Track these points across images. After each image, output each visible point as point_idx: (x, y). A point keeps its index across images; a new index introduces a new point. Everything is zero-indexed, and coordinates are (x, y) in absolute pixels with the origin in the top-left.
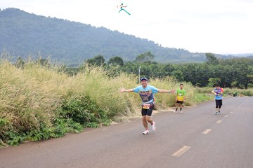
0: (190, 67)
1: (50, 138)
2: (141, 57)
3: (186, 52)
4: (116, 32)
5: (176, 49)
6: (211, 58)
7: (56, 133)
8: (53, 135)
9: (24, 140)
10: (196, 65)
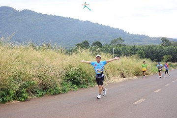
0: (149, 47)
1: (60, 93)
2: (114, 41)
3: (147, 37)
4: (97, 24)
5: (139, 35)
6: (165, 41)
7: (63, 90)
8: (61, 91)
9: (45, 94)
10: (154, 46)
